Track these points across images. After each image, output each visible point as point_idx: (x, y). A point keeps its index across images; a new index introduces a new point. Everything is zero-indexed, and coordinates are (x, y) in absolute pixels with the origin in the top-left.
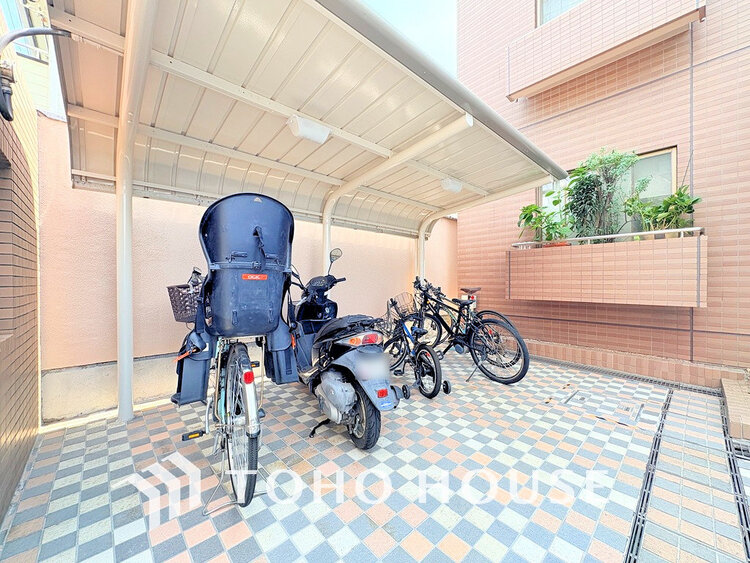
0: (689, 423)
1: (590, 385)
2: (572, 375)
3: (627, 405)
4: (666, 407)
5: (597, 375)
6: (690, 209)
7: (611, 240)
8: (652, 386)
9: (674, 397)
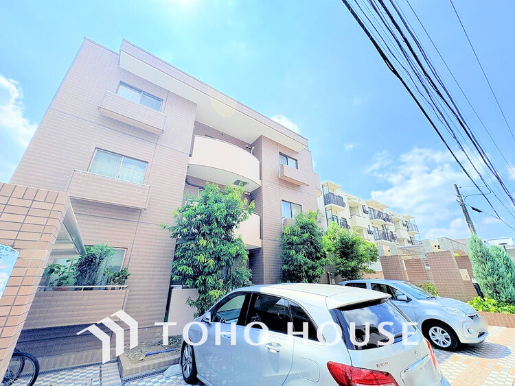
0: (110, 378)
1: (64, 380)
2: (50, 378)
3: (85, 382)
4: (101, 375)
5: (51, 375)
6: (126, 277)
7: (91, 289)
8: (79, 370)
9: (102, 369)
